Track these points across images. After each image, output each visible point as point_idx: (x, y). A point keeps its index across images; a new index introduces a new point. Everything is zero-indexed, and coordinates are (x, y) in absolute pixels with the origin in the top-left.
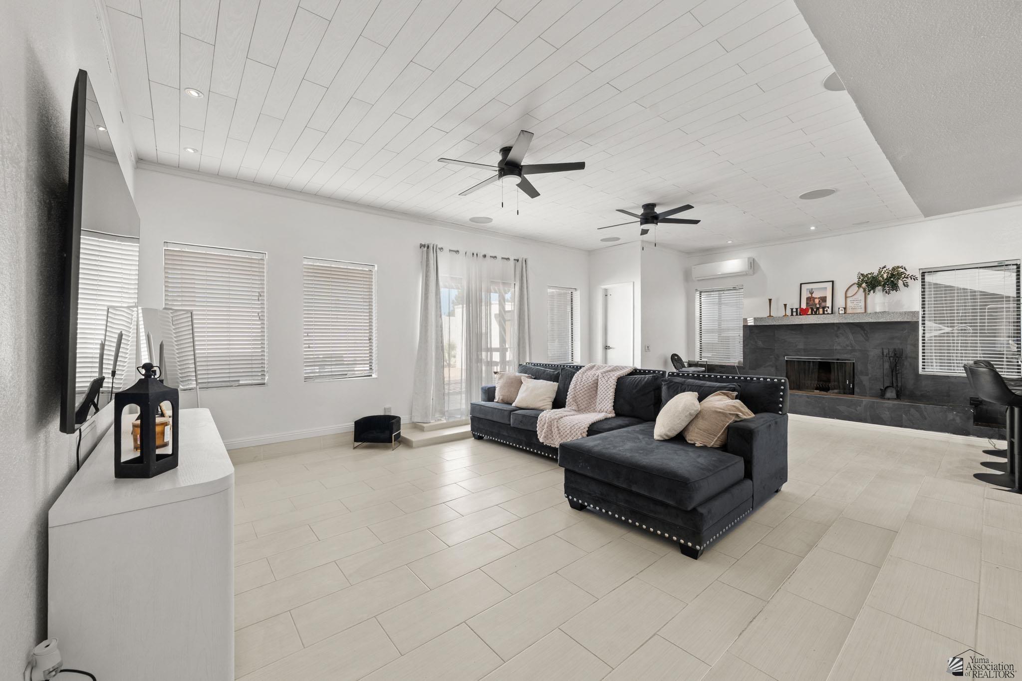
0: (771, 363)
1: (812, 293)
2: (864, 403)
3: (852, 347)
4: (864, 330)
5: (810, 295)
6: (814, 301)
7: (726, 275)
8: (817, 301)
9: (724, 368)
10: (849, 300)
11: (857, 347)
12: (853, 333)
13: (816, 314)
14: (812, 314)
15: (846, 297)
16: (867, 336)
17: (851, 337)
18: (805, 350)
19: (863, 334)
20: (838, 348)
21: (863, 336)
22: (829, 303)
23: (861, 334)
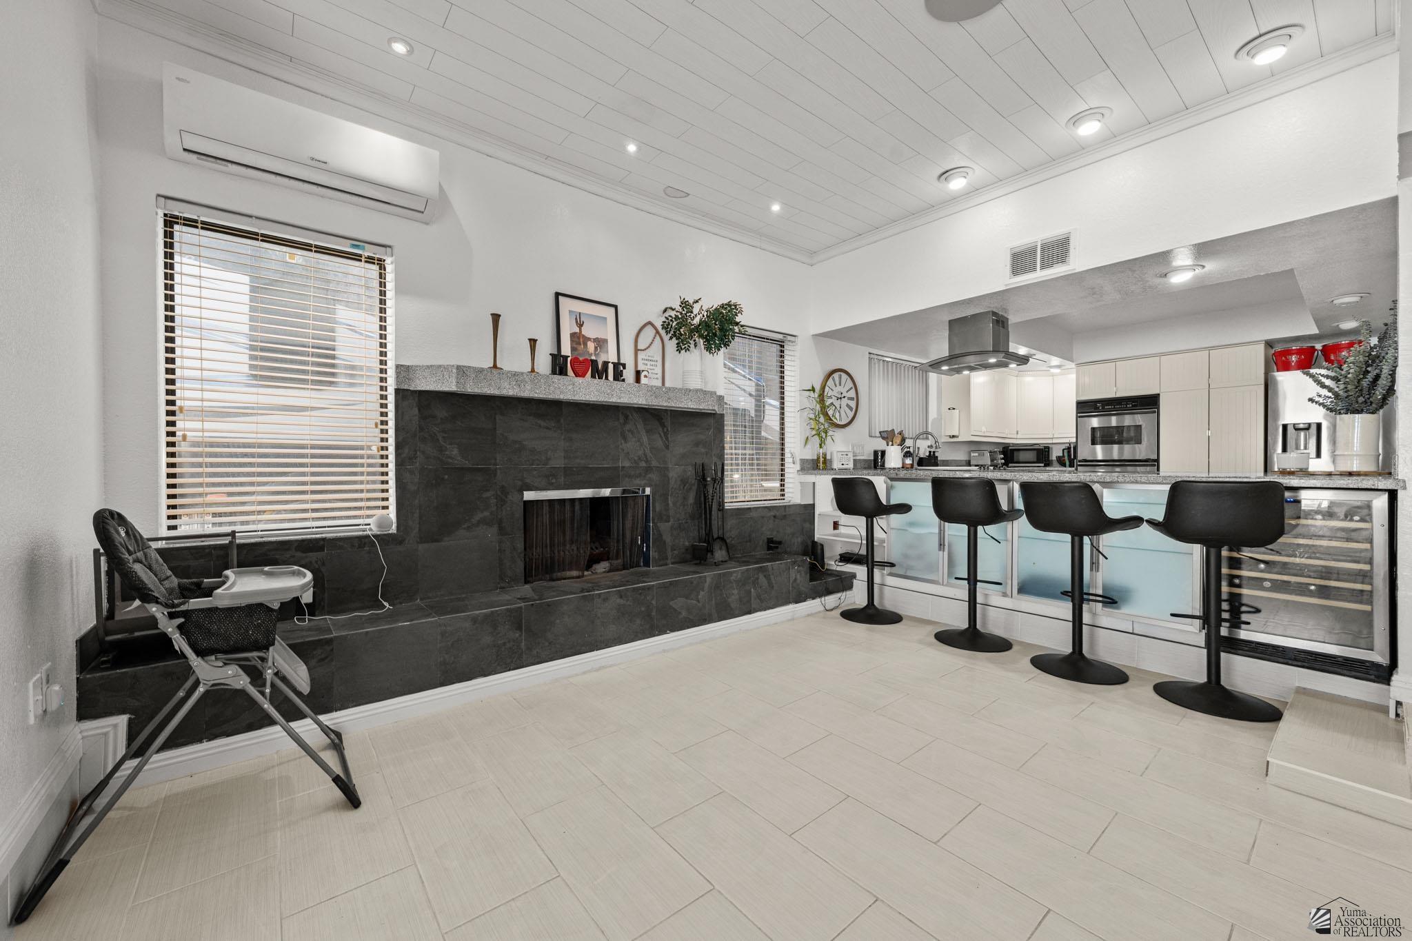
0: (486, 514)
1: (580, 325)
2: (708, 580)
3: (647, 461)
4: (663, 425)
5: (577, 330)
6: (585, 345)
8: (591, 346)
9: (321, 549)
10: (641, 355)
11: (654, 463)
12: (647, 432)
13: (601, 378)
14: (593, 378)
15: (637, 350)
16: (667, 439)
17: (645, 438)
18: (567, 471)
19: (662, 434)
20: (627, 464)
21: (662, 440)
22: (613, 358)
23: (659, 434)
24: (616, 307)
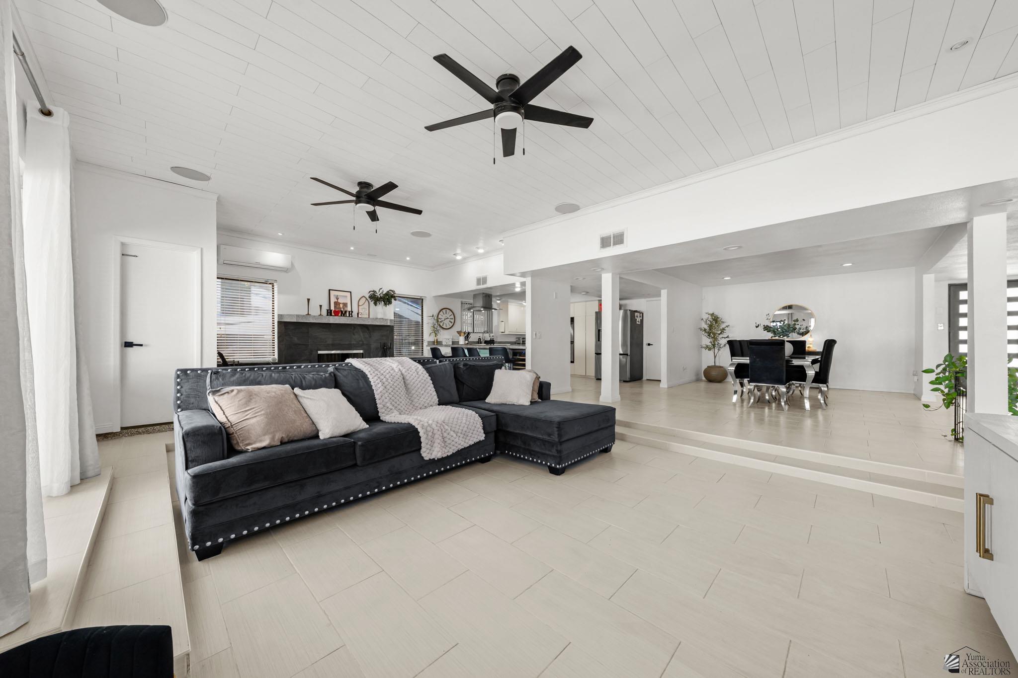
0: (306, 357)
1: (338, 299)
3: (362, 342)
4: (369, 330)
5: (336, 301)
6: (339, 305)
7: (268, 267)
8: (341, 306)
10: (360, 307)
11: (365, 342)
12: (362, 332)
13: (344, 316)
14: (341, 316)
15: (358, 306)
16: (370, 334)
17: (362, 334)
18: (333, 345)
20: (354, 343)
21: (368, 335)
22: (349, 309)
23: (367, 333)
24: (351, 292)
